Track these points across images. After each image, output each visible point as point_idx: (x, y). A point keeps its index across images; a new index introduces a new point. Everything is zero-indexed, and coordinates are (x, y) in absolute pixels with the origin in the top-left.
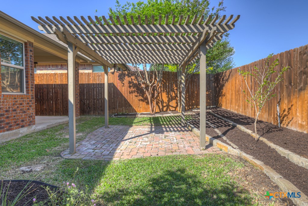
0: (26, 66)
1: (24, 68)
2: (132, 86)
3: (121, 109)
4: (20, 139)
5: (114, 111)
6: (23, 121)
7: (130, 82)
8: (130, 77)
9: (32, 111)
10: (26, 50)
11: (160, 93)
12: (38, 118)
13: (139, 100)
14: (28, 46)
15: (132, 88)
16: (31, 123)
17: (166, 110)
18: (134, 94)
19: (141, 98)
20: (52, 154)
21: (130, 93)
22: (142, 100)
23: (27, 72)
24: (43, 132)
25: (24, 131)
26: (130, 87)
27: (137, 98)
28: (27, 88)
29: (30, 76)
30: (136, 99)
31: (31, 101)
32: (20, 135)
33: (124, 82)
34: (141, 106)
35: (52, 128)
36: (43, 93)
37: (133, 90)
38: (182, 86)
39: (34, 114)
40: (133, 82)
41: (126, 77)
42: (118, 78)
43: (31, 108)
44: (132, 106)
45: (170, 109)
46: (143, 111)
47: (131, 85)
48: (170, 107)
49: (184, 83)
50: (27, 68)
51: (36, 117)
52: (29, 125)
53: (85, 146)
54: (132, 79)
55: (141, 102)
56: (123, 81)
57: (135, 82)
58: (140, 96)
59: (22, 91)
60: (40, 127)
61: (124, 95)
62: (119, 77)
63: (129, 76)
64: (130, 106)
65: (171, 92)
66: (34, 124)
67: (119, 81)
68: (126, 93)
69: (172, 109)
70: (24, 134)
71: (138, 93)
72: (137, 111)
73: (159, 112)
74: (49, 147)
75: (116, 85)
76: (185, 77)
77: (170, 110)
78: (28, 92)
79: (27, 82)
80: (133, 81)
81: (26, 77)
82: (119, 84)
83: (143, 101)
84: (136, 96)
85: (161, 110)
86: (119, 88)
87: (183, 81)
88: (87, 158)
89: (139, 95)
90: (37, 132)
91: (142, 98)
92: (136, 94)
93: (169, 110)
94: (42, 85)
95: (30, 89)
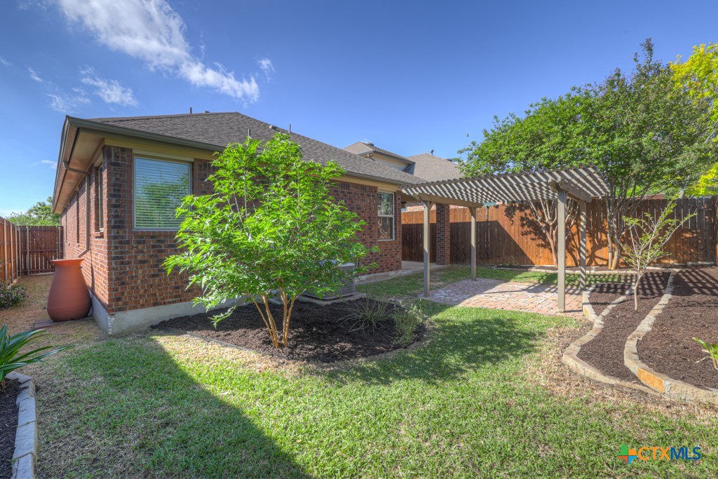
0: (395, 214)
1: (393, 216)
2: (526, 224)
3: (509, 258)
4: (389, 281)
5: (498, 261)
6: (392, 265)
7: (522, 219)
8: (523, 211)
9: (399, 256)
10: (395, 199)
11: (577, 235)
12: (404, 263)
13: (538, 245)
14: (397, 195)
15: (526, 227)
16: (398, 268)
17: (589, 264)
18: (529, 236)
19: (541, 242)
20: (411, 295)
21: (523, 235)
22: (542, 245)
23: (395, 219)
24: (407, 277)
25: (393, 274)
26: (523, 225)
27: (534, 242)
28: (395, 234)
29: (398, 223)
30: (533, 244)
31: (398, 247)
32: (389, 278)
33: (513, 219)
34: (541, 255)
35: (417, 275)
36: (412, 235)
37: (528, 229)
38: (582, 230)
39: (401, 259)
40: (528, 218)
41: (517, 212)
42: (504, 213)
43: (398, 254)
44: (526, 255)
45: (596, 262)
46: (544, 263)
47: (525, 222)
48: (597, 260)
49: (585, 227)
50: (395, 217)
51: (403, 262)
52: (397, 269)
53: (440, 293)
54: (526, 214)
55: (541, 249)
56: (513, 217)
57: (530, 218)
58: (540, 240)
59: (391, 238)
60: (405, 273)
61: (513, 238)
62: (505, 211)
63: (521, 210)
64: (523, 254)
65: (599, 234)
66: (401, 269)
67: (506, 218)
68: (517, 235)
69: (600, 263)
70: (393, 277)
71: (536, 234)
72: (534, 262)
73: (574, 265)
74: (410, 289)
75: (501, 223)
76: (585, 217)
77: (597, 264)
78: (396, 239)
79: (395, 229)
80: (528, 216)
81: (395, 224)
82: (506, 222)
83: (545, 247)
84: (533, 239)
85: (578, 263)
86: (506, 228)
87: (582, 224)
88: (437, 301)
89: (537, 237)
90: (403, 277)
91: (543, 243)
92: (533, 236)
93: (593, 264)
94: (412, 225)
95: (398, 235)
